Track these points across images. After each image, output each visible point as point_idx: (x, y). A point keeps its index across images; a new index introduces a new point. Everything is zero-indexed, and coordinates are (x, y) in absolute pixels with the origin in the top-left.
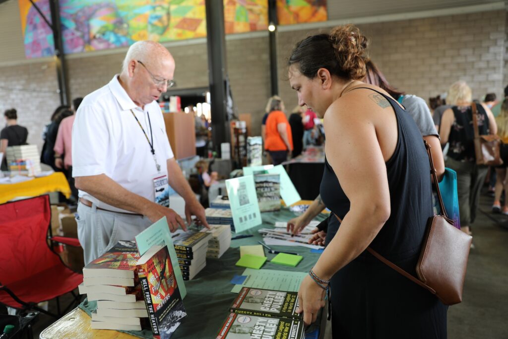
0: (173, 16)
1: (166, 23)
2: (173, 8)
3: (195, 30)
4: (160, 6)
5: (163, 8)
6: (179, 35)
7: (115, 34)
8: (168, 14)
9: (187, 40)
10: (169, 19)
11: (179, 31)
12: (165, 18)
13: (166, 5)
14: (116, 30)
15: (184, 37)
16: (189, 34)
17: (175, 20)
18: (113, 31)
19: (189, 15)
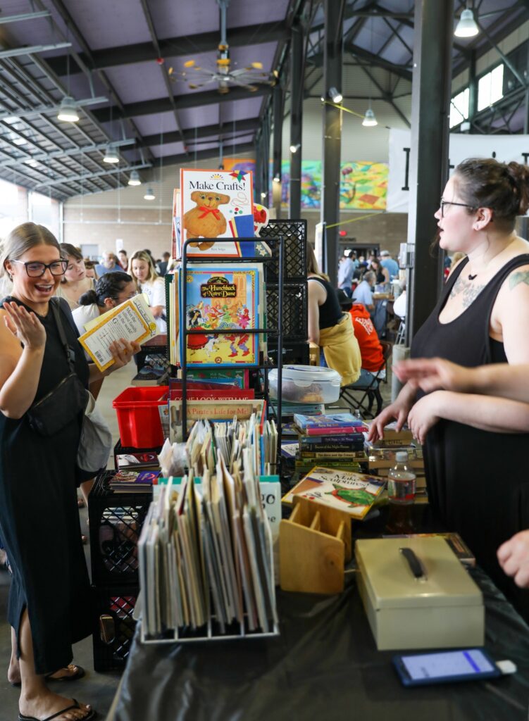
0: (357, 192)
1: (352, 196)
2: (358, 186)
3: (373, 203)
4: (348, 183)
5: (350, 185)
6: (361, 205)
7: (310, 198)
8: (354, 190)
9: (367, 210)
10: (354, 193)
11: (362, 203)
12: (351, 192)
13: (353, 183)
14: (311, 195)
15: (365, 207)
16: (369, 206)
17: (359, 194)
18: (308, 195)
19: (370, 193)
